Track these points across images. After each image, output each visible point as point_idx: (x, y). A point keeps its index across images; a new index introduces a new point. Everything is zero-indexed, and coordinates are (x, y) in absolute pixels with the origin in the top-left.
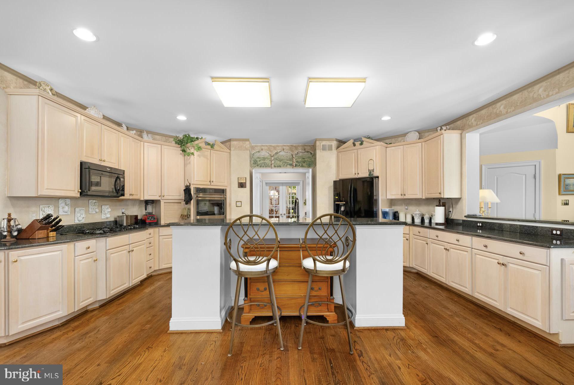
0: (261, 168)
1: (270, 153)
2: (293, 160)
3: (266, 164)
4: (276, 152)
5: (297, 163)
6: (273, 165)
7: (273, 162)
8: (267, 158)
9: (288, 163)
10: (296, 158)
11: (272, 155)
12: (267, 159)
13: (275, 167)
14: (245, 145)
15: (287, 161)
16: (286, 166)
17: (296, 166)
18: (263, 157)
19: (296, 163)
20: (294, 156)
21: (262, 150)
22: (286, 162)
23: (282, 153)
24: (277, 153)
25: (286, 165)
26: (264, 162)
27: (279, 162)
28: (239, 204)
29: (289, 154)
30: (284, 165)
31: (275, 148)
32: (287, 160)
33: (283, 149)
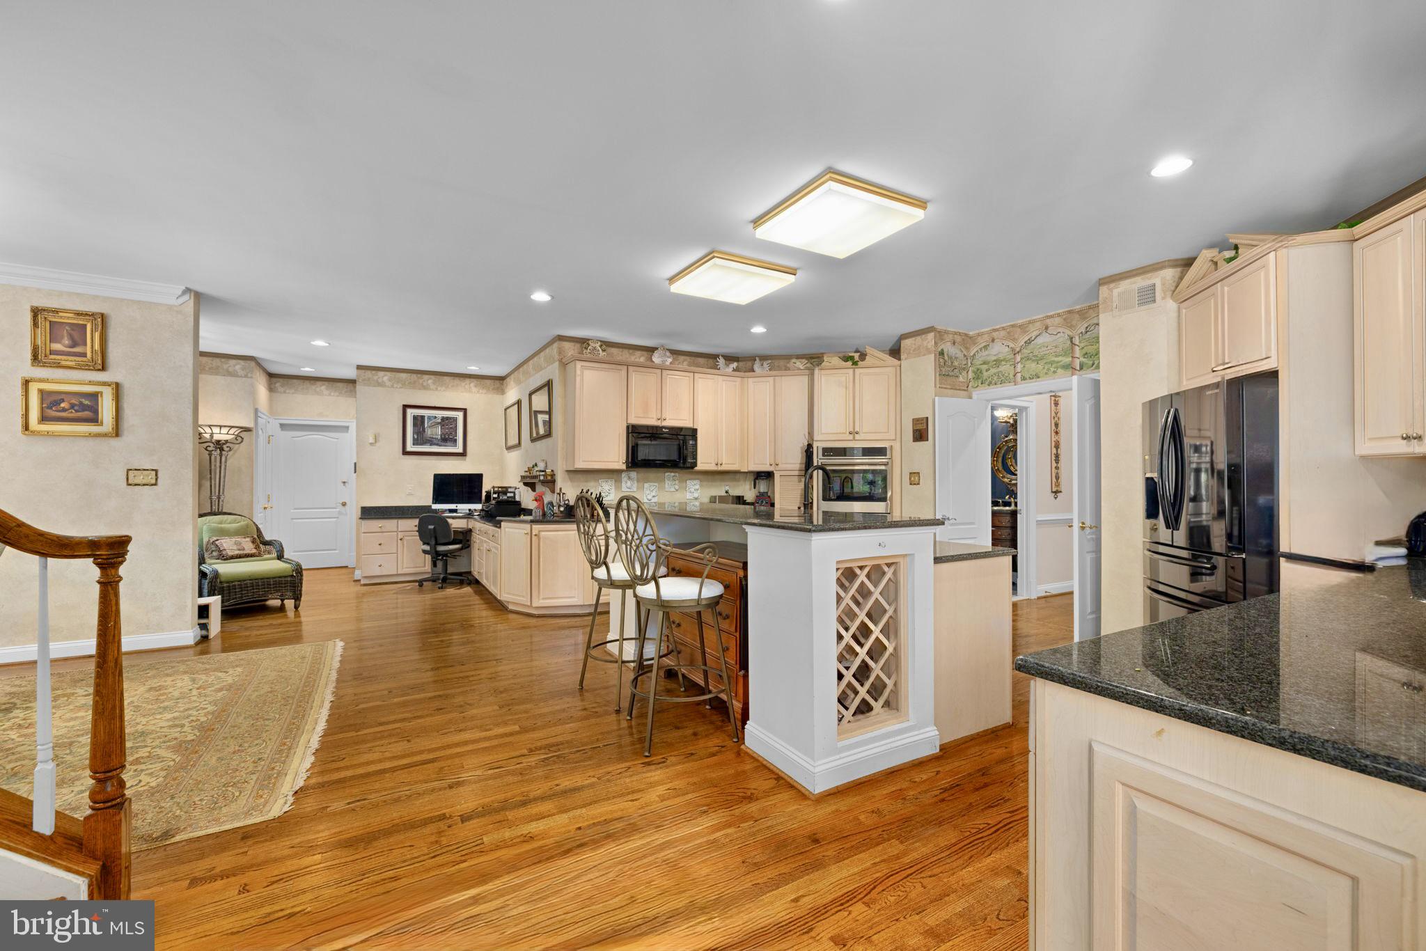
0: (990, 387)
1: (1012, 345)
2: (1073, 350)
3: (1003, 375)
4: (1026, 339)
5: (1084, 360)
6: (1019, 375)
7: (1019, 367)
8: (1004, 360)
9: (1058, 362)
10: (1082, 345)
11: (1018, 350)
12: (1003, 363)
13: (1024, 379)
15: (1056, 359)
16: (1054, 372)
17: (1081, 368)
18: (995, 358)
19: (1082, 359)
20: (1076, 341)
21: (993, 341)
22: (1052, 363)
23: (1044, 339)
24: (1029, 342)
25: (1052, 369)
26: (998, 372)
27: (1033, 365)
29: (1062, 339)
30: (1048, 369)
31: (1023, 328)
32: (1056, 356)
33: (1047, 328)
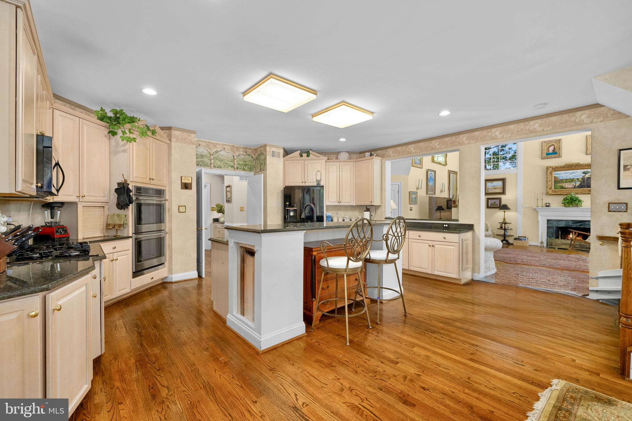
0: (198, 166)
1: (209, 150)
2: (234, 162)
3: (205, 163)
4: (216, 150)
5: (238, 166)
6: (212, 165)
7: (212, 162)
8: (205, 156)
9: (229, 164)
10: (238, 160)
11: (212, 153)
12: (205, 157)
13: (215, 167)
14: (190, 138)
15: (228, 163)
16: (227, 167)
17: (237, 169)
18: (201, 154)
19: (237, 165)
20: (235, 158)
21: (199, 145)
22: (226, 164)
23: (223, 153)
24: (217, 152)
25: (227, 166)
26: (202, 161)
27: (219, 162)
28: (182, 209)
29: (230, 155)
30: (225, 166)
31: (215, 145)
32: (228, 161)
33: (224, 149)
